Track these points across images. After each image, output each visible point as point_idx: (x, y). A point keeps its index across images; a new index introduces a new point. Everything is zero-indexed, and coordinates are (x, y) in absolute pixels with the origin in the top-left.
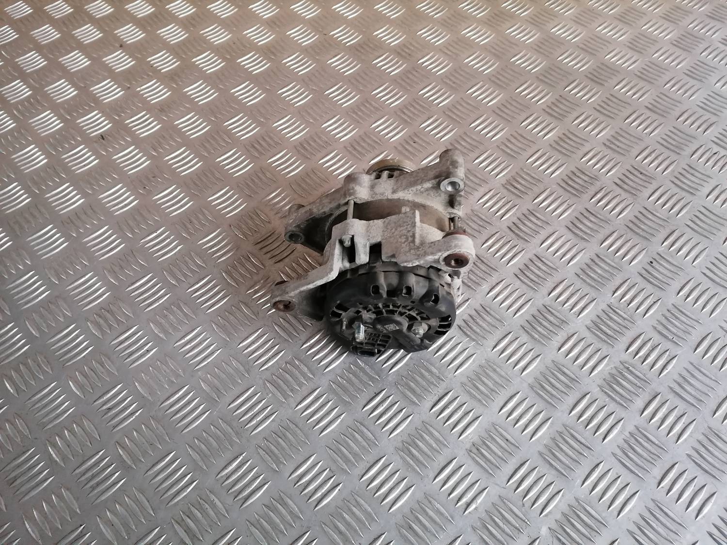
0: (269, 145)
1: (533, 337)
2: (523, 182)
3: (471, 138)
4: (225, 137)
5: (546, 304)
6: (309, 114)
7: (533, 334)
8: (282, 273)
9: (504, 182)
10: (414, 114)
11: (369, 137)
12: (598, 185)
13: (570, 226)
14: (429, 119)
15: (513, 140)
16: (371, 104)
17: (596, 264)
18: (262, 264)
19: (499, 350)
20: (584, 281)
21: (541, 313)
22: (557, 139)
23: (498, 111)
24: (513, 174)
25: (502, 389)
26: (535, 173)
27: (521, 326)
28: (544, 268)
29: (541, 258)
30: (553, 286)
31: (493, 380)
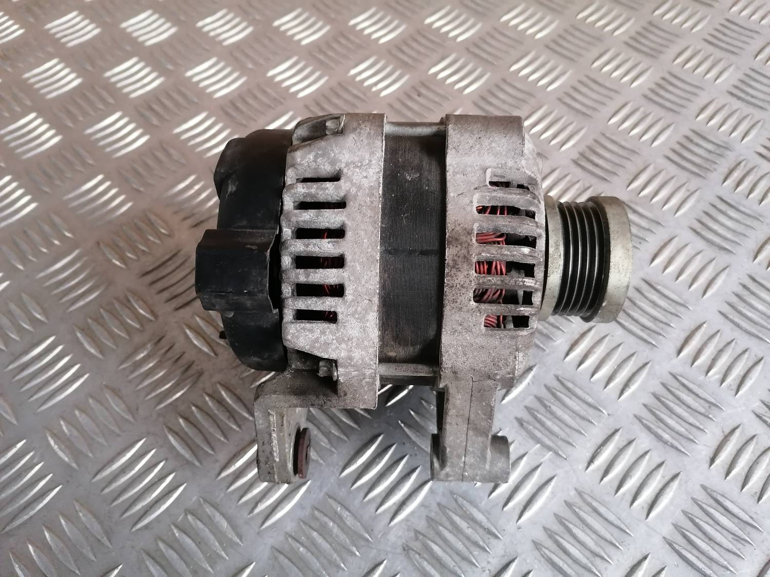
0: (177, 104)
1: (659, 438)
2: (607, 155)
3: (514, 87)
4: (104, 94)
5: (674, 371)
6: (247, 56)
7: (660, 432)
8: (190, 328)
9: (575, 156)
10: (419, 52)
11: (347, 90)
13: (697, 226)
14: (443, 59)
15: (583, 89)
16: (348, 39)
17: (753, 293)
18: (152, 312)
20: (737, 325)
21: (668, 390)
22: (653, 86)
23: (553, 45)
24: (590, 142)
26: (626, 140)
28: (662, 303)
29: (655, 285)
30: (683, 336)
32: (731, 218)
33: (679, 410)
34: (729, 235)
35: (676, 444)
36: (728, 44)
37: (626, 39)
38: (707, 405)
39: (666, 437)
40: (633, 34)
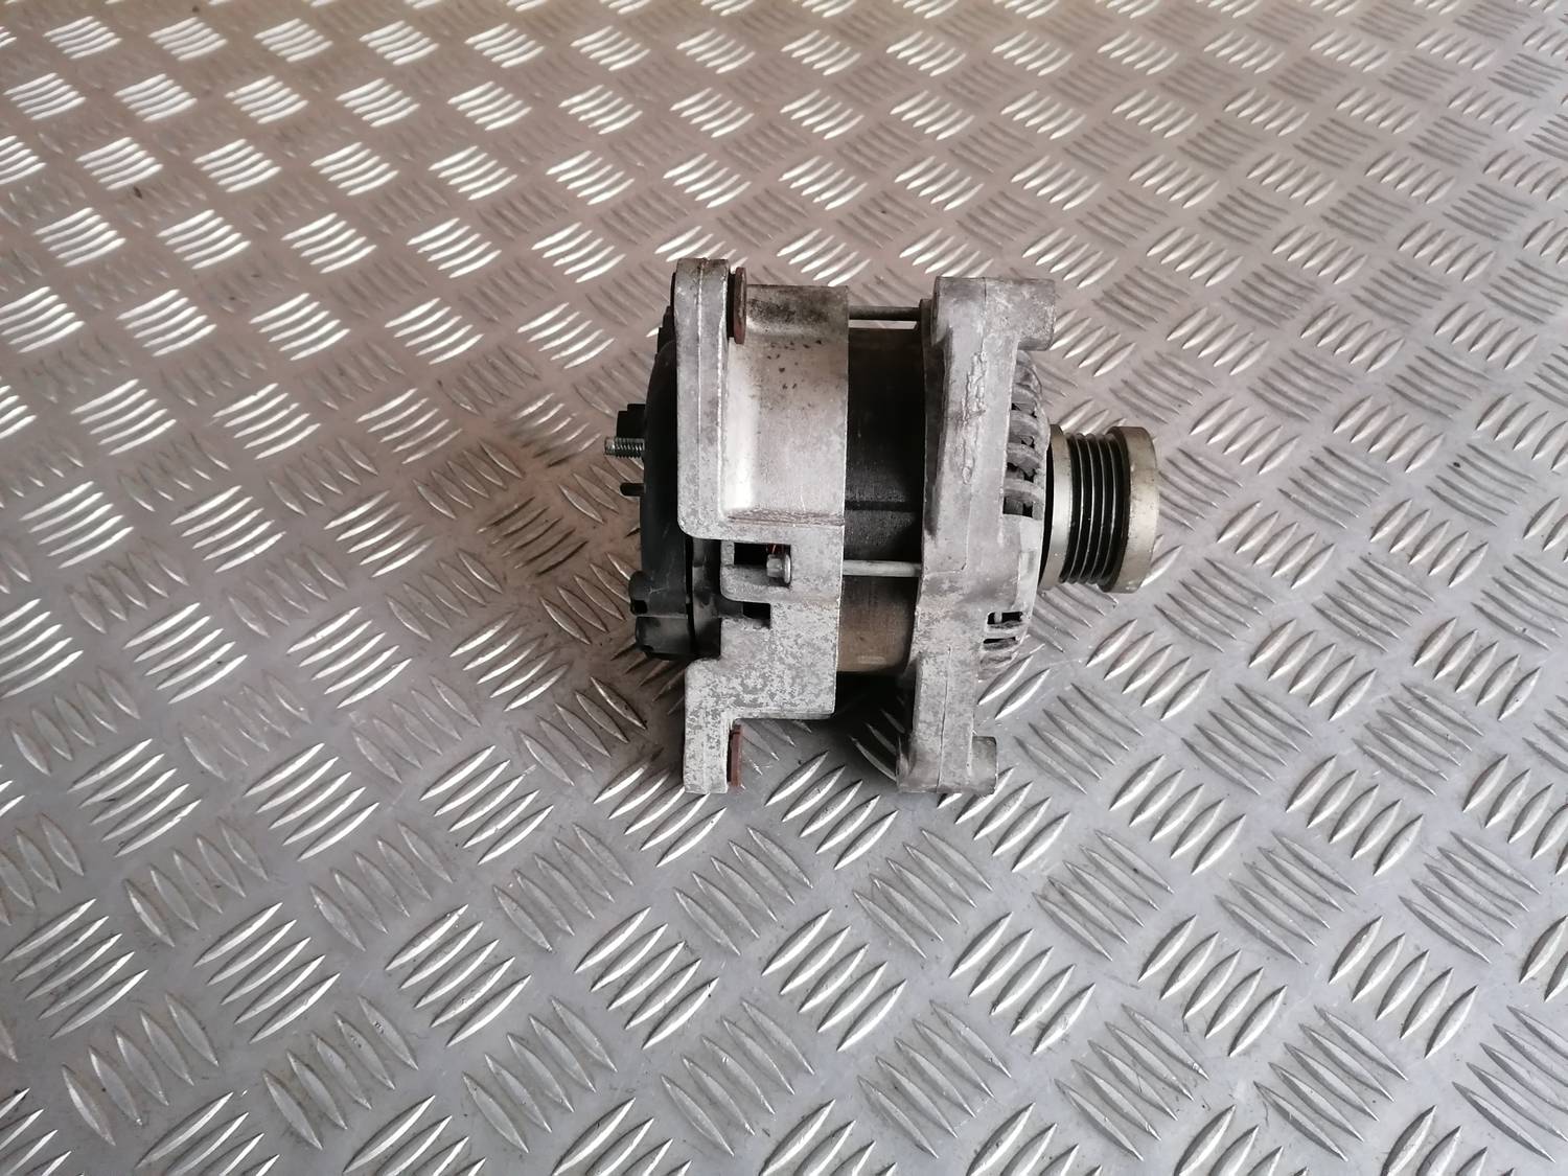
1: (1183, 630)
2: (1143, 296)
3: (1017, 204)
5: (1211, 557)
6: (633, 150)
7: (1186, 623)
9: (1098, 295)
10: (882, 153)
11: (777, 201)
12: (1318, 301)
13: (1260, 387)
14: (915, 163)
15: (1115, 209)
16: (781, 133)
17: (1328, 469)
19: (1103, 662)
20: (1302, 506)
21: (1201, 577)
22: (1216, 207)
23: (1075, 150)
24: (1119, 278)
25: (1116, 750)
26: (1170, 277)
27: (1156, 607)
28: (1203, 478)
29: (1195, 457)
30: (1227, 517)
31: (1095, 730)
32: (1308, 377)
33: (1214, 601)
34: (1303, 399)
35: (1207, 638)
36: (1329, 152)
37: (1182, 142)
38: (1251, 596)
39: (1194, 629)
40: (1193, 136)
